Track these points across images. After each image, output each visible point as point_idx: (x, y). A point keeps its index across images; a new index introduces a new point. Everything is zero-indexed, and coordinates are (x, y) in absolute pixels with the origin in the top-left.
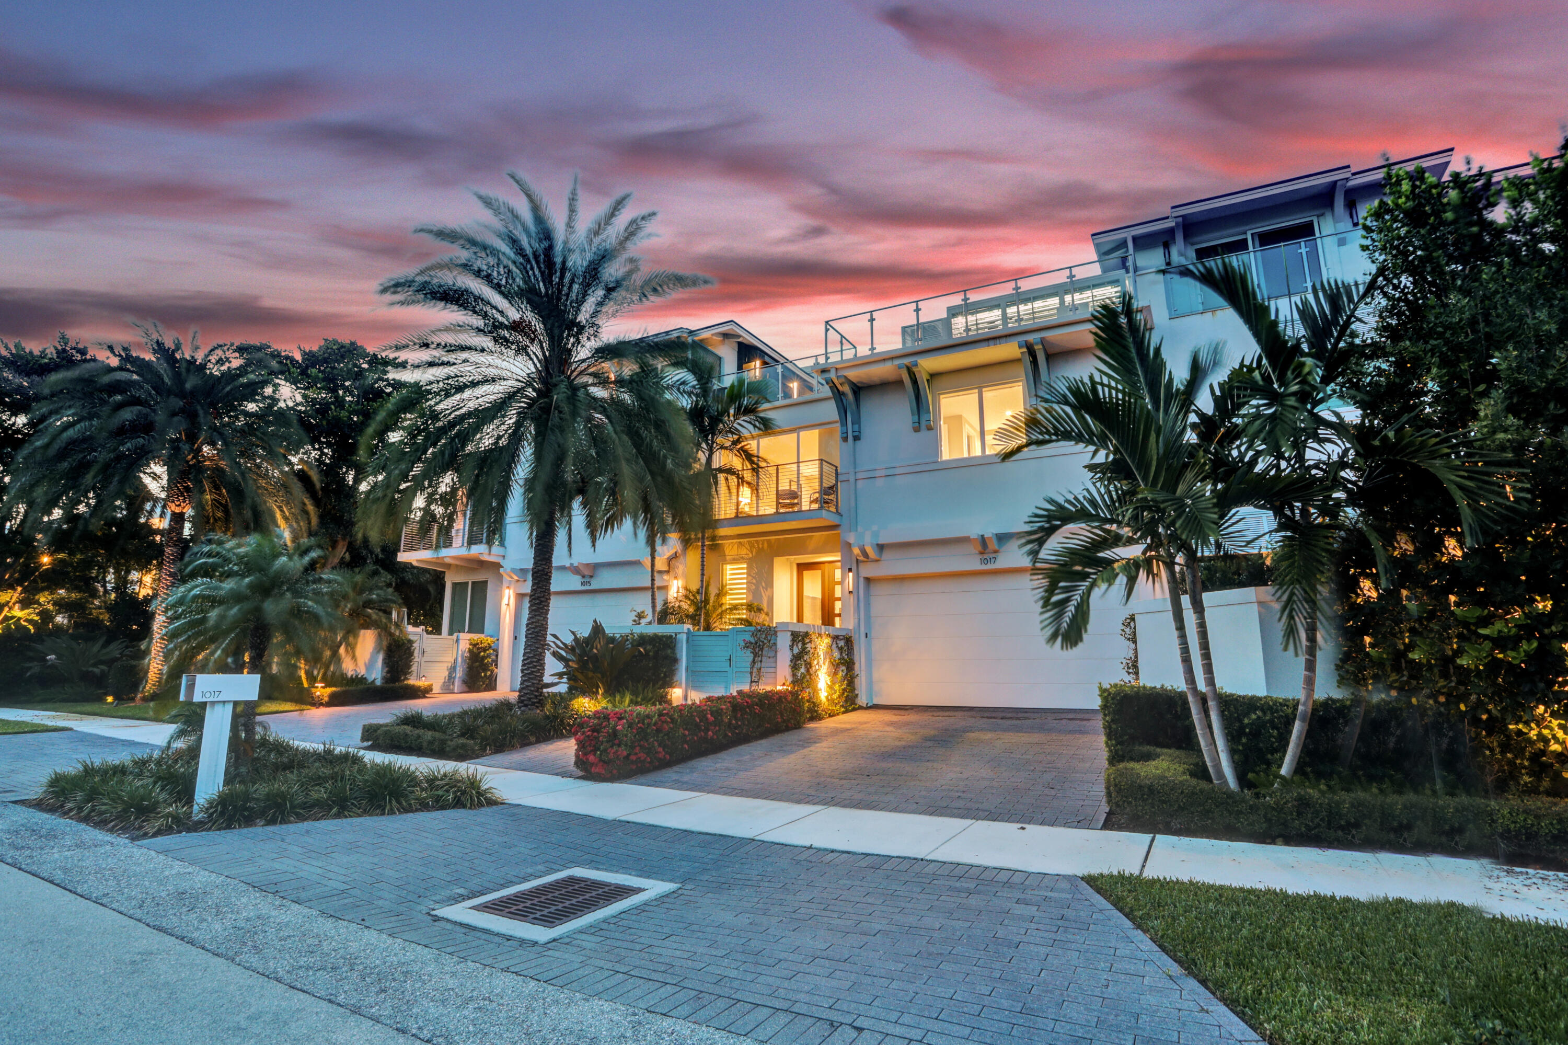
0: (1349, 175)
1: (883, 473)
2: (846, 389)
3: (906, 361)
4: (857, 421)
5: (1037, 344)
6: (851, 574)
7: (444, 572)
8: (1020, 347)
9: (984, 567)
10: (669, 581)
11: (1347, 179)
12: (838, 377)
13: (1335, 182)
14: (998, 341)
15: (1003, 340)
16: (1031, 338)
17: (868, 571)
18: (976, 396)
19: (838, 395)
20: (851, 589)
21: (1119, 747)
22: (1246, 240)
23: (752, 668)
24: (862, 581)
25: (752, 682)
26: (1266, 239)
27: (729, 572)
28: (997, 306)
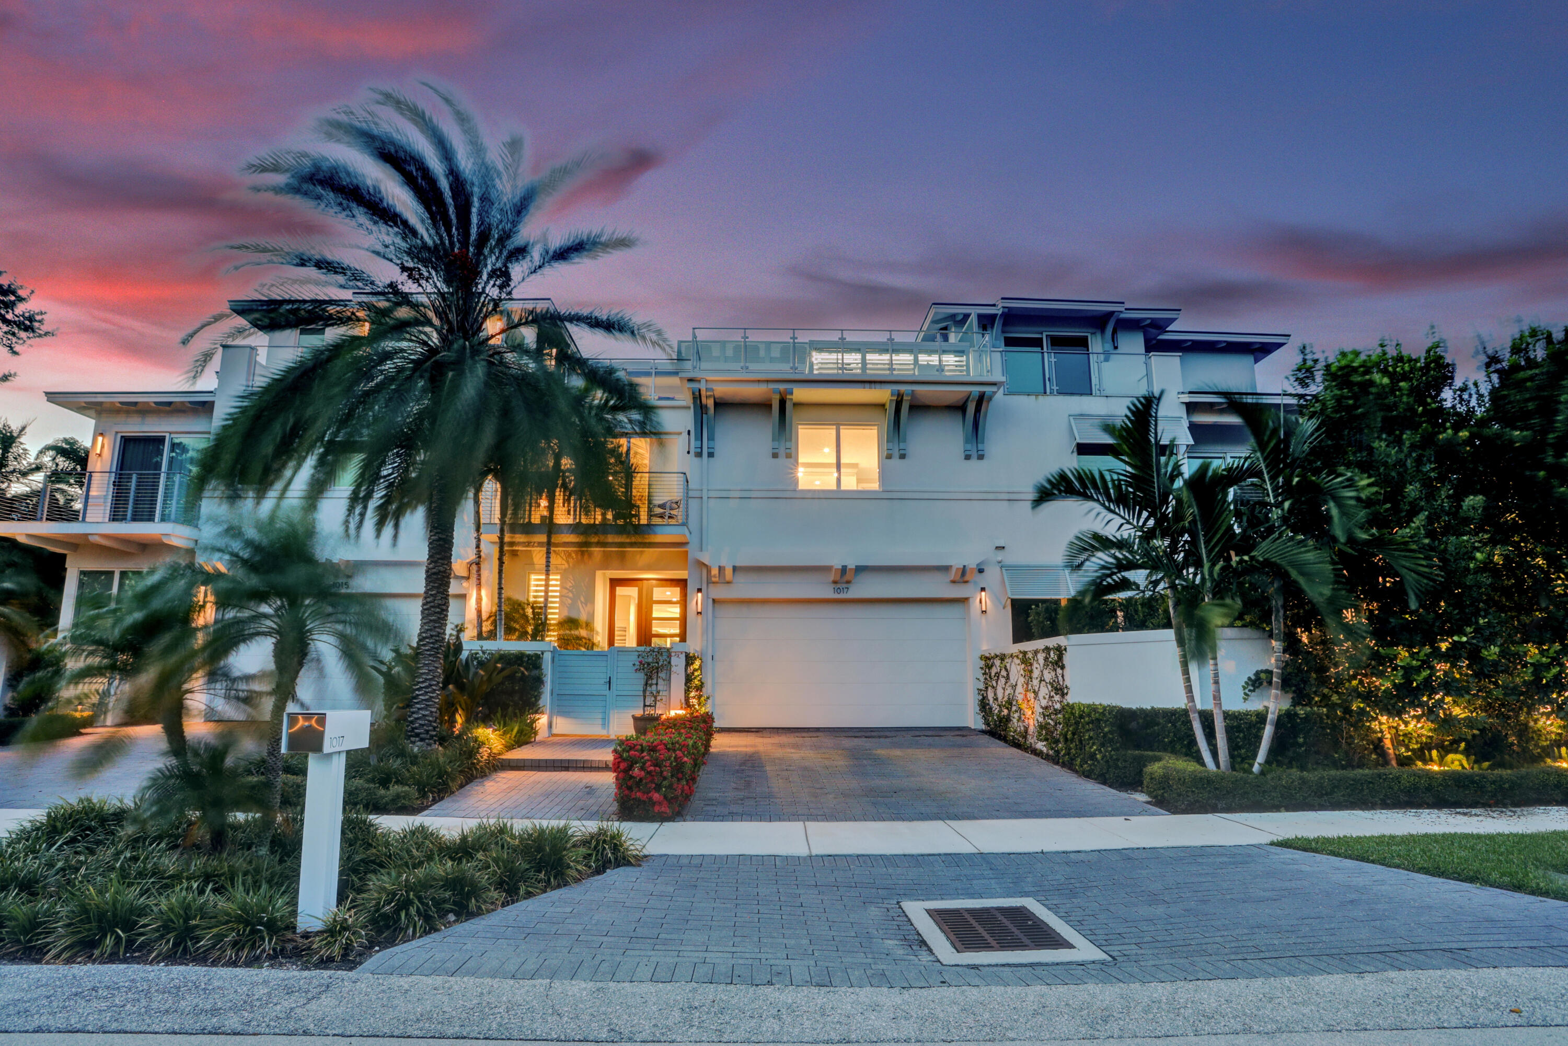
0: (1123, 309)
1: (738, 494)
2: (710, 403)
3: (782, 387)
4: (711, 438)
5: (907, 395)
6: (700, 595)
7: (64, 557)
8: (892, 395)
9: (837, 596)
10: (468, 588)
11: (1121, 312)
12: (707, 390)
13: (1114, 312)
14: (873, 385)
15: (878, 386)
16: (903, 388)
17: (719, 592)
18: (834, 432)
19: (700, 409)
20: (699, 610)
21: (1113, 753)
22: (1041, 339)
23: (644, 691)
24: (710, 601)
25: (645, 706)
26: (1057, 342)
27: (533, 583)
28: (858, 350)
